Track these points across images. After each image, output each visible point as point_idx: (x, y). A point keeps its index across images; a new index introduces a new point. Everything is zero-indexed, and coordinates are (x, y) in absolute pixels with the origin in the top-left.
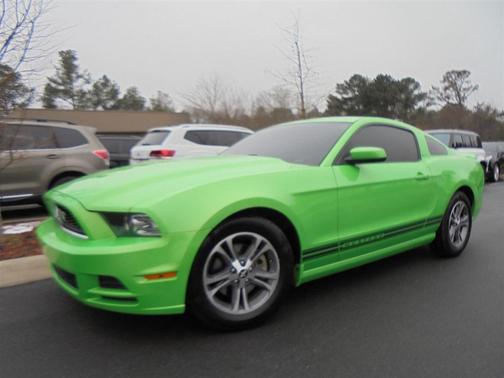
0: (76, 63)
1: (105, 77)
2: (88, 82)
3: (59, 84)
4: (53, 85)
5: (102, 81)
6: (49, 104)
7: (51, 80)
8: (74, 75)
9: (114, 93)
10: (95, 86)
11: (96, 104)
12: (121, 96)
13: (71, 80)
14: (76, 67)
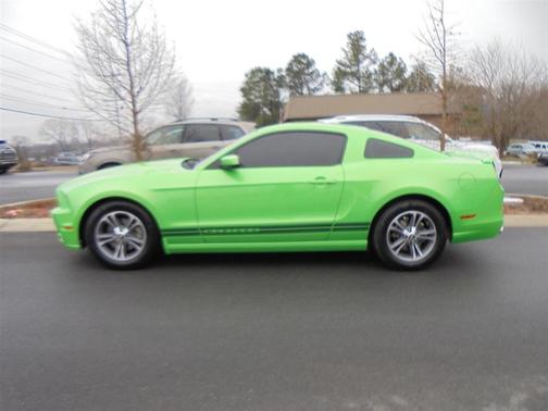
0: (363, 43)
1: (391, 55)
2: (374, 63)
3: (348, 66)
4: (343, 68)
5: (389, 60)
6: (339, 88)
7: (340, 63)
8: (361, 57)
9: (400, 71)
10: (382, 65)
11: (381, 85)
12: (407, 75)
13: (358, 62)
14: (364, 47)
